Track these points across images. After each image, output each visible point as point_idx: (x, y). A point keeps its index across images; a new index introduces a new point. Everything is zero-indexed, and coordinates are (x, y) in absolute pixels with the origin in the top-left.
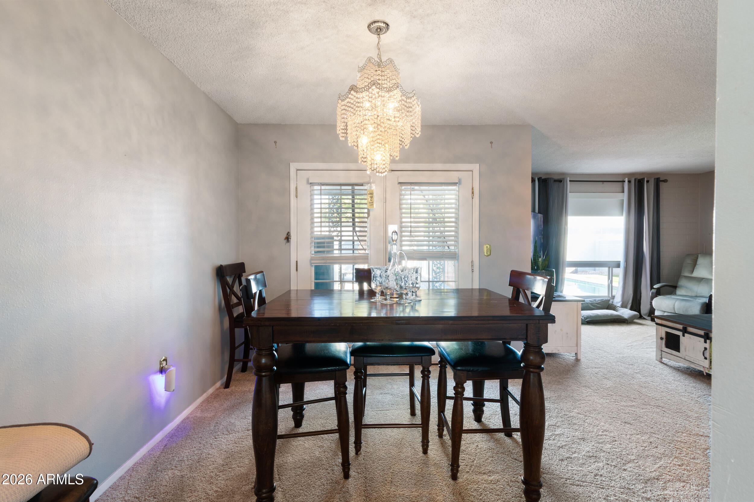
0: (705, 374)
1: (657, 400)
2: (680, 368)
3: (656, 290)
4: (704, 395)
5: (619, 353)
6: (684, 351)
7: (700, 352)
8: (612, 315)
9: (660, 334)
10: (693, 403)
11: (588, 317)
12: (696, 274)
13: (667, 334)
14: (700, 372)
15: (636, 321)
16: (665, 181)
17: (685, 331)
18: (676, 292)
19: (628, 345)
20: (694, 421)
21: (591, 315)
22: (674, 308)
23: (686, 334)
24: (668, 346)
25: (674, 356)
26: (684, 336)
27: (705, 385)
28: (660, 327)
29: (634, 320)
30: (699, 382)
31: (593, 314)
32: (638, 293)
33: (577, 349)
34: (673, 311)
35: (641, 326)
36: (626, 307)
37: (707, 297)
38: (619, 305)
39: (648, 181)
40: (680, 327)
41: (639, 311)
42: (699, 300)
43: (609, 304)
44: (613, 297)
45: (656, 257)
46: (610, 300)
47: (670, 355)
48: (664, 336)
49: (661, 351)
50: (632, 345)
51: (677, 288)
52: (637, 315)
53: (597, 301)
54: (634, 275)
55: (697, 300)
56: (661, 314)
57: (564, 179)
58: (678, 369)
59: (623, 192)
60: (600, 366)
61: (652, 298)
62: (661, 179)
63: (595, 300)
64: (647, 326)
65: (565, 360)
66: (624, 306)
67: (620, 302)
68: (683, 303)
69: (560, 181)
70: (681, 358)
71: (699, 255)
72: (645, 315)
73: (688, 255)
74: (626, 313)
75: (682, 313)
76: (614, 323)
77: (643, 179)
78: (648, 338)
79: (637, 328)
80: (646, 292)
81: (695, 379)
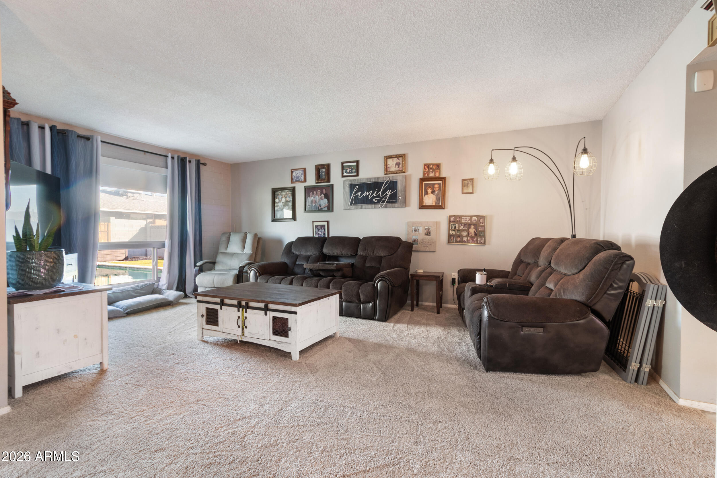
0: (239, 342)
1: (196, 392)
2: (219, 342)
3: (199, 267)
4: (239, 365)
5: (160, 343)
6: (222, 323)
7: (235, 321)
8: (156, 300)
9: (201, 312)
10: (230, 380)
11: (128, 308)
12: (229, 250)
13: (207, 309)
14: (235, 341)
15: (182, 301)
16: (205, 164)
17: (222, 304)
18: (215, 268)
19: (171, 331)
20: (232, 402)
21: (132, 304)
22: (214, 282)
23: (223, 307)
24: (208, 322)
25: (213, 331)
26: (221, 309)
27: (239, 353)
28: (201, 304)
29: (179, 300)
30: (234, 352)
31: (134, 302)
32: (184, 272)
33: (102, 357)
34: (213, 286)
35: (186, 305)
36: (172, 289)
37: (237, 269)
38: (165, 287)
39: (190, 162)
40: (218, 300)
41: (184, 291)
42: (232, 272)
43: (154, 288)
44: (159, 280)
45: (199, 236)
46: (154, 283)
47: (210, 331)
48: (204, 313)
49: (203, 329)
50: (175, 329)
51: (216, 264)
52: (182, 294)
53: (139, 287)
54: (179, 254)
55: (230, 273)
56: (203, 290)
57: (92, 136)
58: (217, 344)
59: (167, 168)
60: (134, 370)
61: (195, 276)
62: (201, 162)
63: (138, 286)
64: (191, 305)
65: (82, 380)
66: (169, 288)
67: (165, 284)
68: (221, 277)
69: (88, 139)
70: (220, 331)
71: (231, 233)
72: (190, 293)
73: (224, 233)
74: (172, 294)
75: (220, 286)
76: (159, 308)
77: (186, 158)
78: (191, 317)
79: (182, 309)
80: (190, 270)
81: (231, 349)
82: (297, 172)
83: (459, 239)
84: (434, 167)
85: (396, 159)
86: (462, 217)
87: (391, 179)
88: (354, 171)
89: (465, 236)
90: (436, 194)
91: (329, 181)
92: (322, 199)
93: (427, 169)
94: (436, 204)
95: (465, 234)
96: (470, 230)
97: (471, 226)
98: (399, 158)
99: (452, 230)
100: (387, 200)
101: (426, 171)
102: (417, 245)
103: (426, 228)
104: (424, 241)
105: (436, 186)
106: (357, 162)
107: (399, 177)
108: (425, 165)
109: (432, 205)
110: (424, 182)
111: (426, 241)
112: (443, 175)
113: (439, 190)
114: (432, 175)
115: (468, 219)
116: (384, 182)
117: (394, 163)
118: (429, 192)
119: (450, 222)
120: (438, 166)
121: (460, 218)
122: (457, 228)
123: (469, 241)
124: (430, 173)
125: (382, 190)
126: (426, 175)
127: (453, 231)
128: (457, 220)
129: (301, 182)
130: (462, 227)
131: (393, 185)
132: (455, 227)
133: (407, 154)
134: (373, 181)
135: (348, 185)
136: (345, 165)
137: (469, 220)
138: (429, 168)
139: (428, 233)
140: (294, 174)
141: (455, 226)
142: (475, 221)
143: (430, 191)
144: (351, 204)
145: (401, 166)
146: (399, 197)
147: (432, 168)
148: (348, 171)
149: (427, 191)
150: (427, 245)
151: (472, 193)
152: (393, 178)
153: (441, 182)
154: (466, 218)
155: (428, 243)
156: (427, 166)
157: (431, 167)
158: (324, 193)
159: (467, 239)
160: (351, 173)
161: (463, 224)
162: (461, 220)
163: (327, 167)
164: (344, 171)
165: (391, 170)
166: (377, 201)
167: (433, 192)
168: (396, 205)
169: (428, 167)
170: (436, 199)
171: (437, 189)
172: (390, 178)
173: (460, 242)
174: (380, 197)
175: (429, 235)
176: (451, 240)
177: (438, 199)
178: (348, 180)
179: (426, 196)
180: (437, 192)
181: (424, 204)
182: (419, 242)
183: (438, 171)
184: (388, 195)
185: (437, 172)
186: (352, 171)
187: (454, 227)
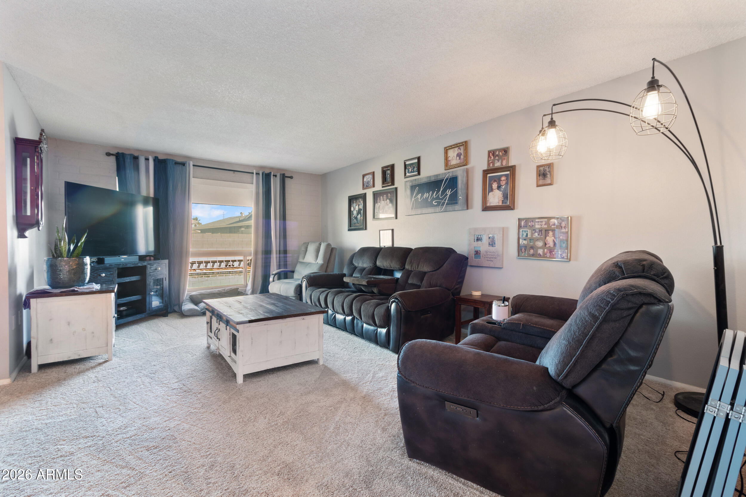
12: (306, 260)
16: (291, 177)
18: (294, 276)
39: (275, 176)
51: (294, 273)
57: (186, 162)
59: (252, 183)
62: (287, 176)
69: (183, 164)
71: (309, 243)
73: (304, 244)
77: (270, 173)
82: (367, 176)
83: (532, 251)
84: (500, 153)
85: (456, 149)
86: (536, 220)
87: (451, 175)
88: (415, 169)
89: (540, 248)
90: (502, 190)
91: (393, 184)
92: (387, 205)
93: (492, 157)
94: (502, 203)
95: (540, 244)
96: (547, 238)
97: (549, 233)
98: (461, 147)
99: (522, 239)
100: (446, 202)
101: (491, 160)
102: (480, 258)
103: (490, 236)
104: (488, 253)
105: (503, 178)
106: (419, 158)
107: (459, 172)
108: (489, 152)
109: (498, 204)
110: (488, 175)
111: (490, 254)
112: (511, 164)
113: (507, 183)
114: (498, 164)
115: (544, 223)
116: (444, 180)
117: (455, 155)
118: (495, 188)
119: (520, 227)
120: (506, 151)
121: (533, 221)
122: (529, 236)
123: (546, 254)
124: (496, 161)
125: (441, 190)
126: (491, 165)
127: (525, 240)
128: (530, 224)
129: (370, 188)
130: (536, 234)
131: (452, 182)
132: (527, 234)
133: (470, 140)
134: (433, 179)
135: (409, 187)
136: (407, 163)
137: (545, 225)
138: (495, 156)
139: (492, 243)
140: (365, 180)
141: (527, 232)
142: (554, 225)
143: (495, 185)
144: (412, 209)
145: (462, 157)
146: (460, 197)
147: (498, 156)
148: (410, 170)
149: (492, 187)
150: (491, 259)
151: (550, 184)
152: (453, 173)
153: (508, 172)
154: (542, 222)
155: (492, 257)
156: (492, 153)
157: (497, 153)
158: (389, 197)
159: (544, 251)
160: (413, 172)
161: (537, 230)
162: (535, 224)
163: (392, 167)
164: (407, 170)
165: (452, 164)
166: (436, 204)
167: (499, 187)
168: (457, 207)
169: (493, 155)
170: (503, 196)
171: (504, 182)
172: (450, 173)
173: (533, 255)
174: (440, 199)
175: (494, 245)
176: (522, 252)
177: (505, 196)
178: (409, 181)
179: (491, 194)
180: (503, 187)
181: (488, 205)
182: (481, 255)
183: (506, 158)
184: (448, 196)
185: (504, 159)
186: (414, 170)
187: (525, 234)
